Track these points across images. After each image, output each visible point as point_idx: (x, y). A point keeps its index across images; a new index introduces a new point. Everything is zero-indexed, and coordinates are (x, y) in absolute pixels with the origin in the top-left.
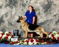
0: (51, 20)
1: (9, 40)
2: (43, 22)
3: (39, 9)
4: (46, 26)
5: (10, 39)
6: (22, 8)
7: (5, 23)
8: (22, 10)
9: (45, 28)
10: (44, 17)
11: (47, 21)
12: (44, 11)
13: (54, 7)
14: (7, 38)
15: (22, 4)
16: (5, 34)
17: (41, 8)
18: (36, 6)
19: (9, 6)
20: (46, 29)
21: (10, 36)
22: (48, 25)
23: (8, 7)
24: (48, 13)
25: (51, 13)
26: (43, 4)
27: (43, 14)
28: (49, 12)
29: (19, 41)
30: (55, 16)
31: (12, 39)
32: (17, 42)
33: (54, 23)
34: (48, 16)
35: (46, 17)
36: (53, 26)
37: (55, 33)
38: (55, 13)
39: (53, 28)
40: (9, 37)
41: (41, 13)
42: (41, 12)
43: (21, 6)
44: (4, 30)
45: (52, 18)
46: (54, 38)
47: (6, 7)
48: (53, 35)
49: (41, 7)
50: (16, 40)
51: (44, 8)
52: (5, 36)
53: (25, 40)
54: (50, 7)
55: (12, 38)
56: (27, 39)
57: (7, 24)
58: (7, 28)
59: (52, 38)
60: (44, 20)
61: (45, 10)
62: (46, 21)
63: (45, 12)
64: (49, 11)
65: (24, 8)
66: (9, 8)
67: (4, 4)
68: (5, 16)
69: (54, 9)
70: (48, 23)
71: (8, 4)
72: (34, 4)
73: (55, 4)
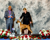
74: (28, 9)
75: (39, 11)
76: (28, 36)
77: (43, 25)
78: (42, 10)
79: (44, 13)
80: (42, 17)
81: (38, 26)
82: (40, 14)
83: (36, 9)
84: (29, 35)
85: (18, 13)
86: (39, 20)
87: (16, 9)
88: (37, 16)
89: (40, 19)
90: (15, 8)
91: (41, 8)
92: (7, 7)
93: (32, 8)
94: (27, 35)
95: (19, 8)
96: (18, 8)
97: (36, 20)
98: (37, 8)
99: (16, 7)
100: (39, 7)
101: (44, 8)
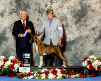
0: (87, 37)
1: (15, 70)
2: (73, 39)
3: (66, 18)
4: (78, 46)
5: (18, 69)
6: (37, 16)
7: (9, 42)
8: (38, 20)
9: (76, 50)
10: (74, 32)
11: (80, 38)
12: (74, 21)
13: (91, 15)
14: (12, 67)
15: (37, 9)
16: (10, 60)
17: (70, 17)
18: (62, 13)
19: (16, 12)
20: (78, 51)
21: (17, 64)
22: (82, 45)
23: (14, 14)
24: (81, 25)
25: (86, 25)
26: (72, 9)
27: (74, 26)
28: (82, 23)
29: (32, 73)
30: (93, 29)
31: (21, 69)
32: (29, 74)
33: (92, 42)
34: (82, 30)
35: (78, 32)
36: (89, 46)
37: (93, 59)
38: (93, 25)
39: (89, 50)
40: (17, 66)
41: (70, 25)
42: (70, 23)
43: (37, 12)
44: (7, 53)
45: (87, 33)
46: (91, 66)
47: (11, 14)
48: (89, 63)
49: (70, 14)
50: (28, 70)
51: (75, 17)
52: (8, 63)
53: (43, 71)
54: (85, 15)
55: (21, 66)
56: (46, 69)
57: (12, 44)
58: (12, 49)
59: (88, 67)
60: (75, 37)
61: (76, 19)
62: (78, 38)
63: (76, 23)
64: (83, 21)
65: (42, 16)
66: (16, 16)
67: (8, 10)
68: (8, 30)
69: (91, 18)
70: (81, 42)
71: (14, 9)
72: (57, 9)
73: (92, 10)
74: (59, 10)
75: (81, 15)
76: (59, 71)
77: (90, 45)
78: (89, 13)
79: (93, 18)
80: (89, 28)
81: (81, 48)
82: (85, 21)
83: (76, 11)
84: (61, 69)
85: (36, 19)
86: (83, 34)
87: (32, 11)
88: (78, 25)
89: (85, 32)
90: (30, 8)
91: (86, 8)
92: (13, 8)
93: (68, 8)
94: (57, 69)
95: (39, 8)
96: (36, 9)
97: (76, 34)
98: (79, 8)
99: (33, 7)
100: (82, 7)
101: (93, 9)
